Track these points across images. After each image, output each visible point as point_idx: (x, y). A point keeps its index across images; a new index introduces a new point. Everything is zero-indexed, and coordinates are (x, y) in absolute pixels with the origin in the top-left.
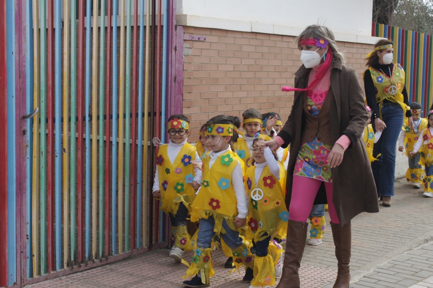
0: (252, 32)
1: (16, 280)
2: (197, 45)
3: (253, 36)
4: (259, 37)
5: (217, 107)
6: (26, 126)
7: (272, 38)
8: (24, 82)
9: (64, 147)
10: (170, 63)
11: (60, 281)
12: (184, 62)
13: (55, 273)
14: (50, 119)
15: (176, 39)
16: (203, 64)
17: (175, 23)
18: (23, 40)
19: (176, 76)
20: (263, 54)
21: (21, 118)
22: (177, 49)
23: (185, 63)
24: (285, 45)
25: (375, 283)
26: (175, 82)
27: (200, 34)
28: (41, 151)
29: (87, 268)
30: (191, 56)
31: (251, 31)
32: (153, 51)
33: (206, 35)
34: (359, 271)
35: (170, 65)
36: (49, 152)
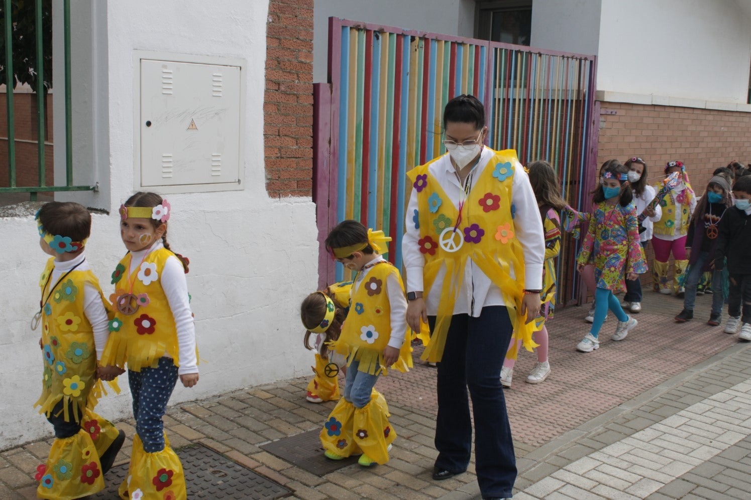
0: (653, 105)
2: (610, 118)
3: (652, 109)
4: (656, 109)
7: (667, 109)
12: (599, 135)
15: (594, 114)
16: (613, 136)
17: (594, 99)
19: (593, 147)
20: (659, 125)
22: (595, 122)
24: (676, 116)
26: (592, 152)
27: (612, 108)
30: (604, 129)
31: (651, 104)
33: (616, 108)
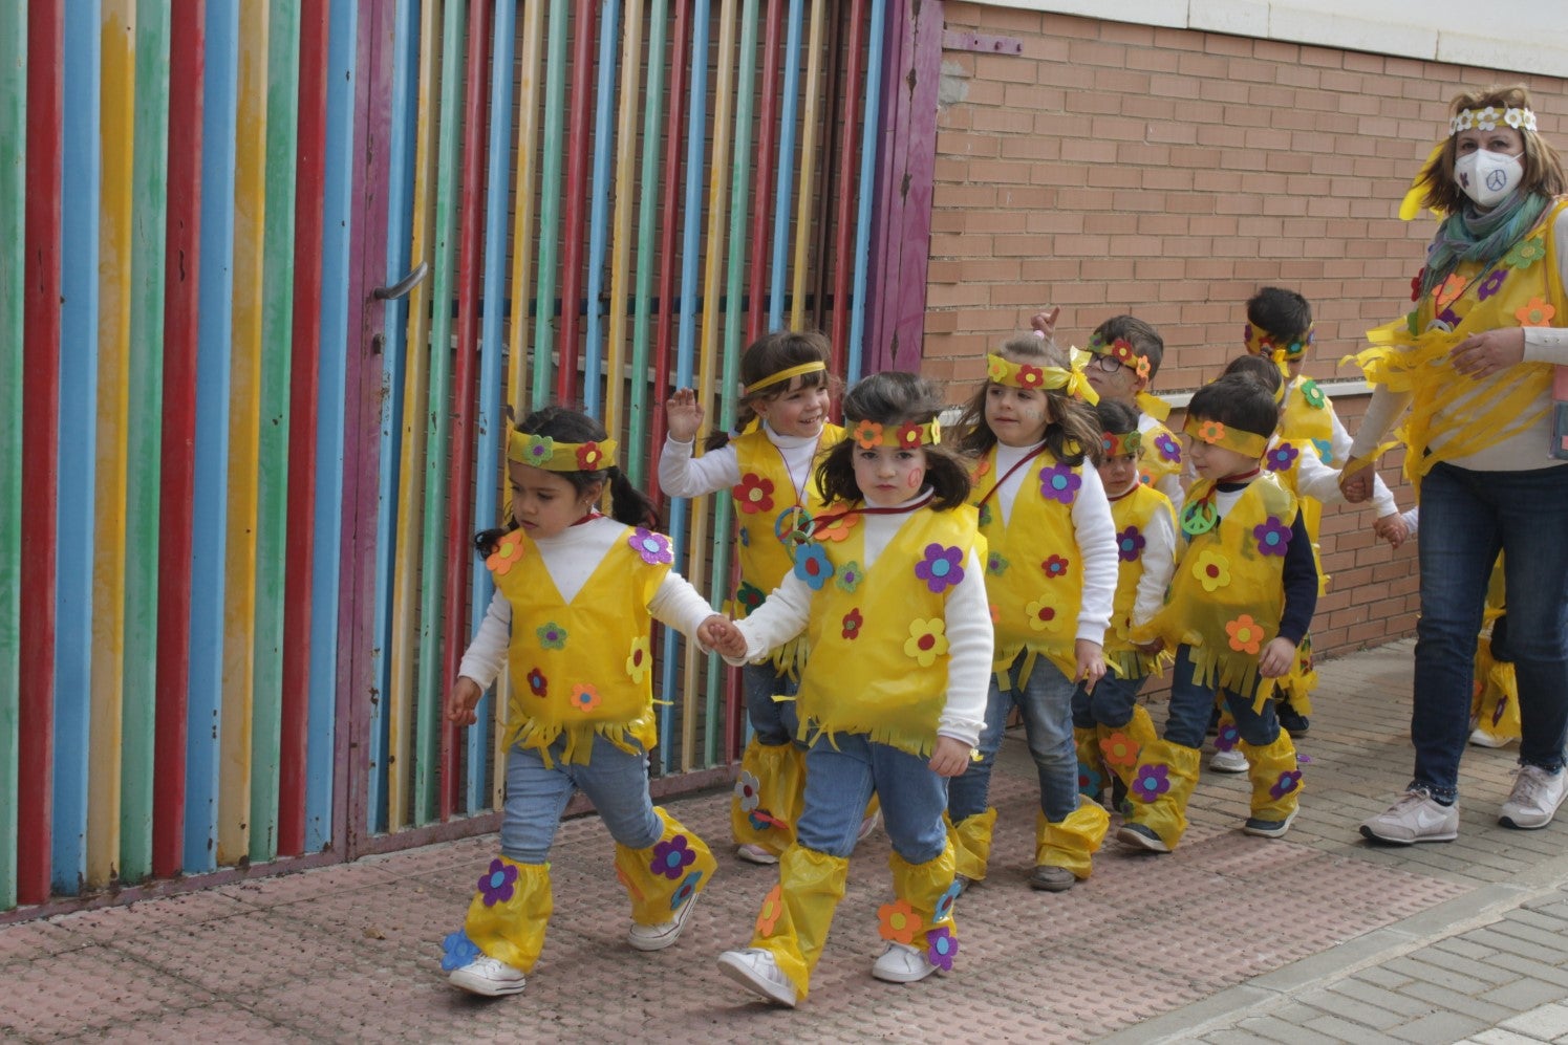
0: (1191, 31)
1: (332, 838)
2: (989, 68)
3: (1195, 44)
4: (1213, 46)
5: (1051, 287)
6: (382, 324)
7: (1263, 52)
8: (382, 175)
9: (509, 403)
10: (890, 127)
11: (476, 850)
12: (938, 127)
13: (461, 822)
14: (467, 305)
15: (915, 45)
16: (1006, 136)
18: (385, 33)
19: (909, 173)
20: (1224, 108)
21: (367, 295)
22: (917, 78)
23: (944, 128)
24: (1308, 78)
25: (1559, 932)
26: (905, 193)
27: (998, 31)
28: (431, 412)
29: (572, 812)
30: (965, 106)
31: (1185, 27)
32: (832, 86)
33: (1023, 33)
34: (1506, 886)
35: (889, 135)
36: (458, 416)
